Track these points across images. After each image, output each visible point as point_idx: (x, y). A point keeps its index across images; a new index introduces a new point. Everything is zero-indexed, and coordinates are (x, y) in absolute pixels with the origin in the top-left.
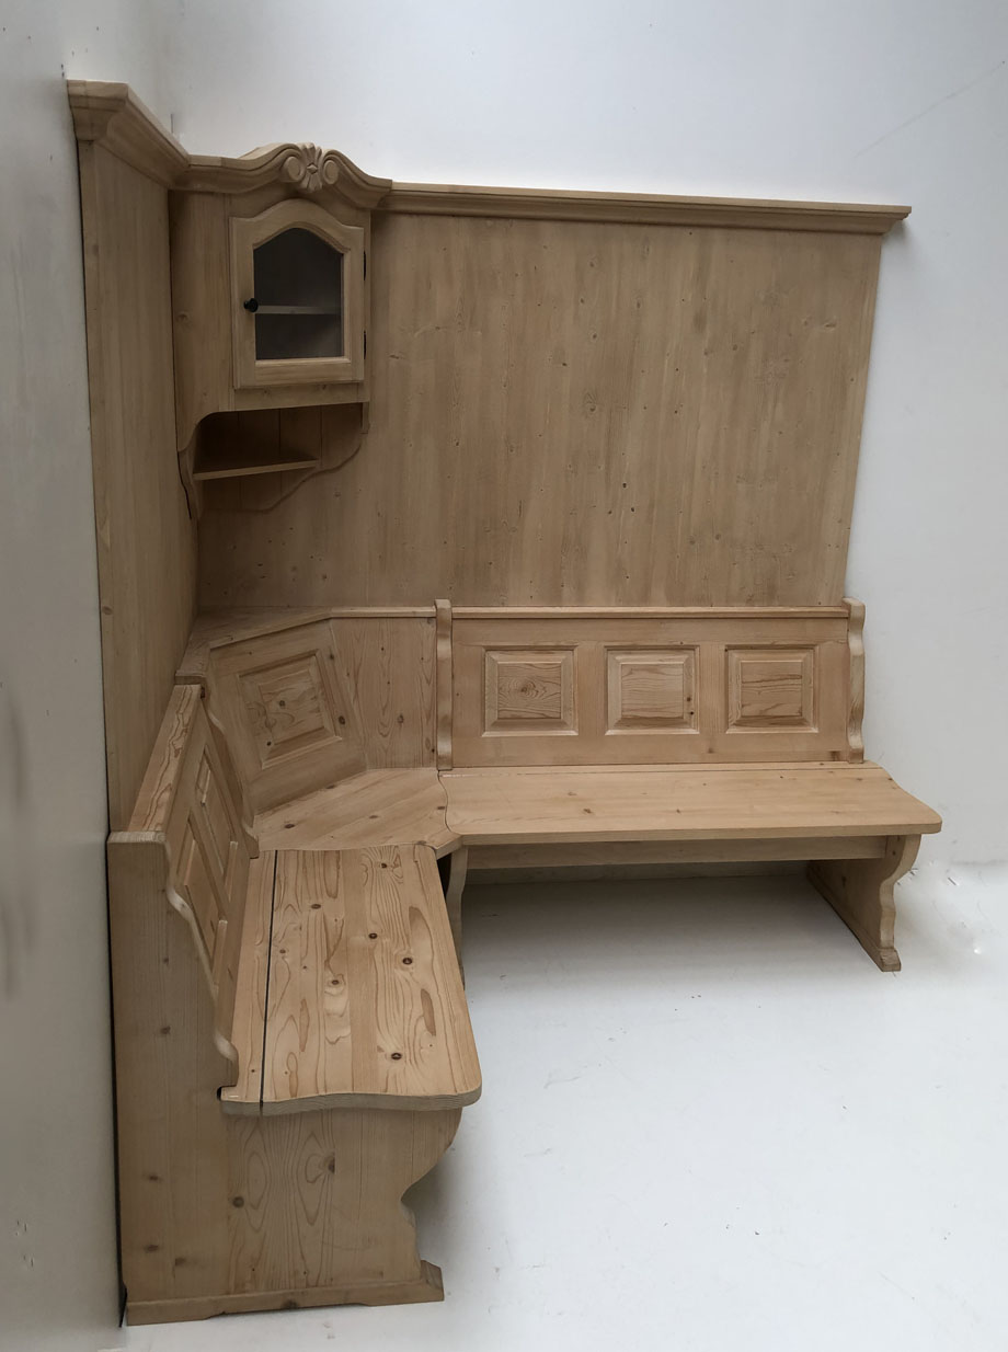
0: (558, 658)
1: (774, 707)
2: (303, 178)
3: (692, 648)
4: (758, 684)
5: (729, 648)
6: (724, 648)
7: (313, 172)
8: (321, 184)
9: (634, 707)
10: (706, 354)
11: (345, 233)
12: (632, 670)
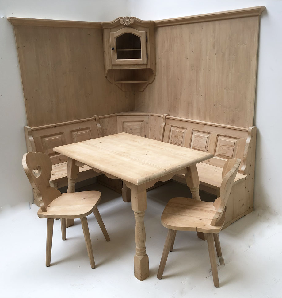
0: (183, 131)
1: (225, 153)
2: (125, 23)
3: (210, 133)
4: (223, 146)
5: (218, 135)
6: (217, 135)
7: (127, 22)
8: (129, 24)
9: (195, 146)
10: (216, 54)
11: (140, 33)
12: (196, 136)
